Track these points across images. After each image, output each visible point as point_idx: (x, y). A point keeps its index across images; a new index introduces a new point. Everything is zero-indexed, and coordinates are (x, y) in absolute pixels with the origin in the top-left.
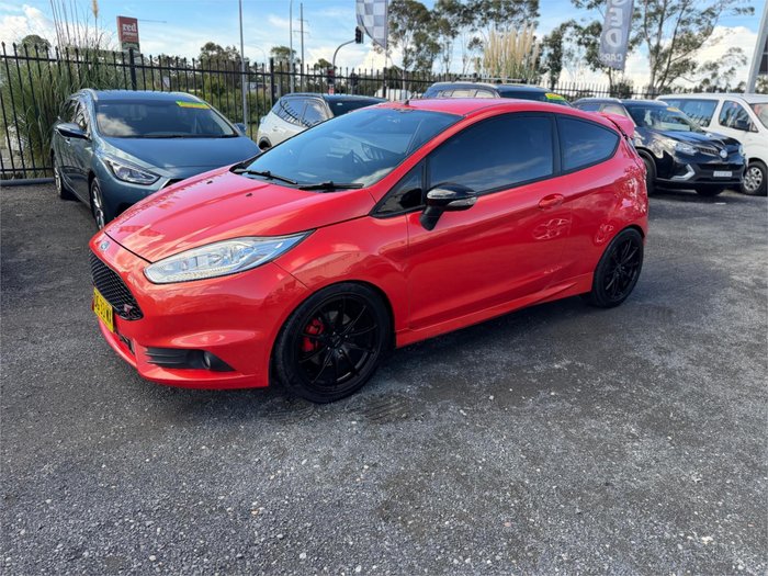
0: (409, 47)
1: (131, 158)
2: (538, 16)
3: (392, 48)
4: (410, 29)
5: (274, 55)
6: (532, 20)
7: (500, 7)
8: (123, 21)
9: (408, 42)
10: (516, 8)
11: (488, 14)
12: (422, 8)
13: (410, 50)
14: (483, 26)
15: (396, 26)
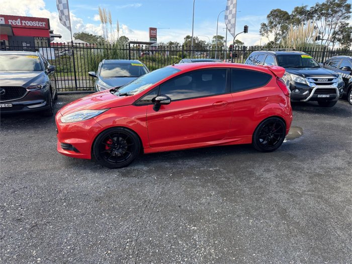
0: (278, 32)
1: (105, 84)
2: (350, 12)
3: (269, 33)
4: (279, 24)
5: (214, 39)
6: (346, 15)
7: (328, 10)
8: (151, 29)
9: (278, 30)
10: (338, 9)
11: (322, 14)
12: (286, 13)
13: (279, 34)
14: (318, 20)
15: (272, 23)
